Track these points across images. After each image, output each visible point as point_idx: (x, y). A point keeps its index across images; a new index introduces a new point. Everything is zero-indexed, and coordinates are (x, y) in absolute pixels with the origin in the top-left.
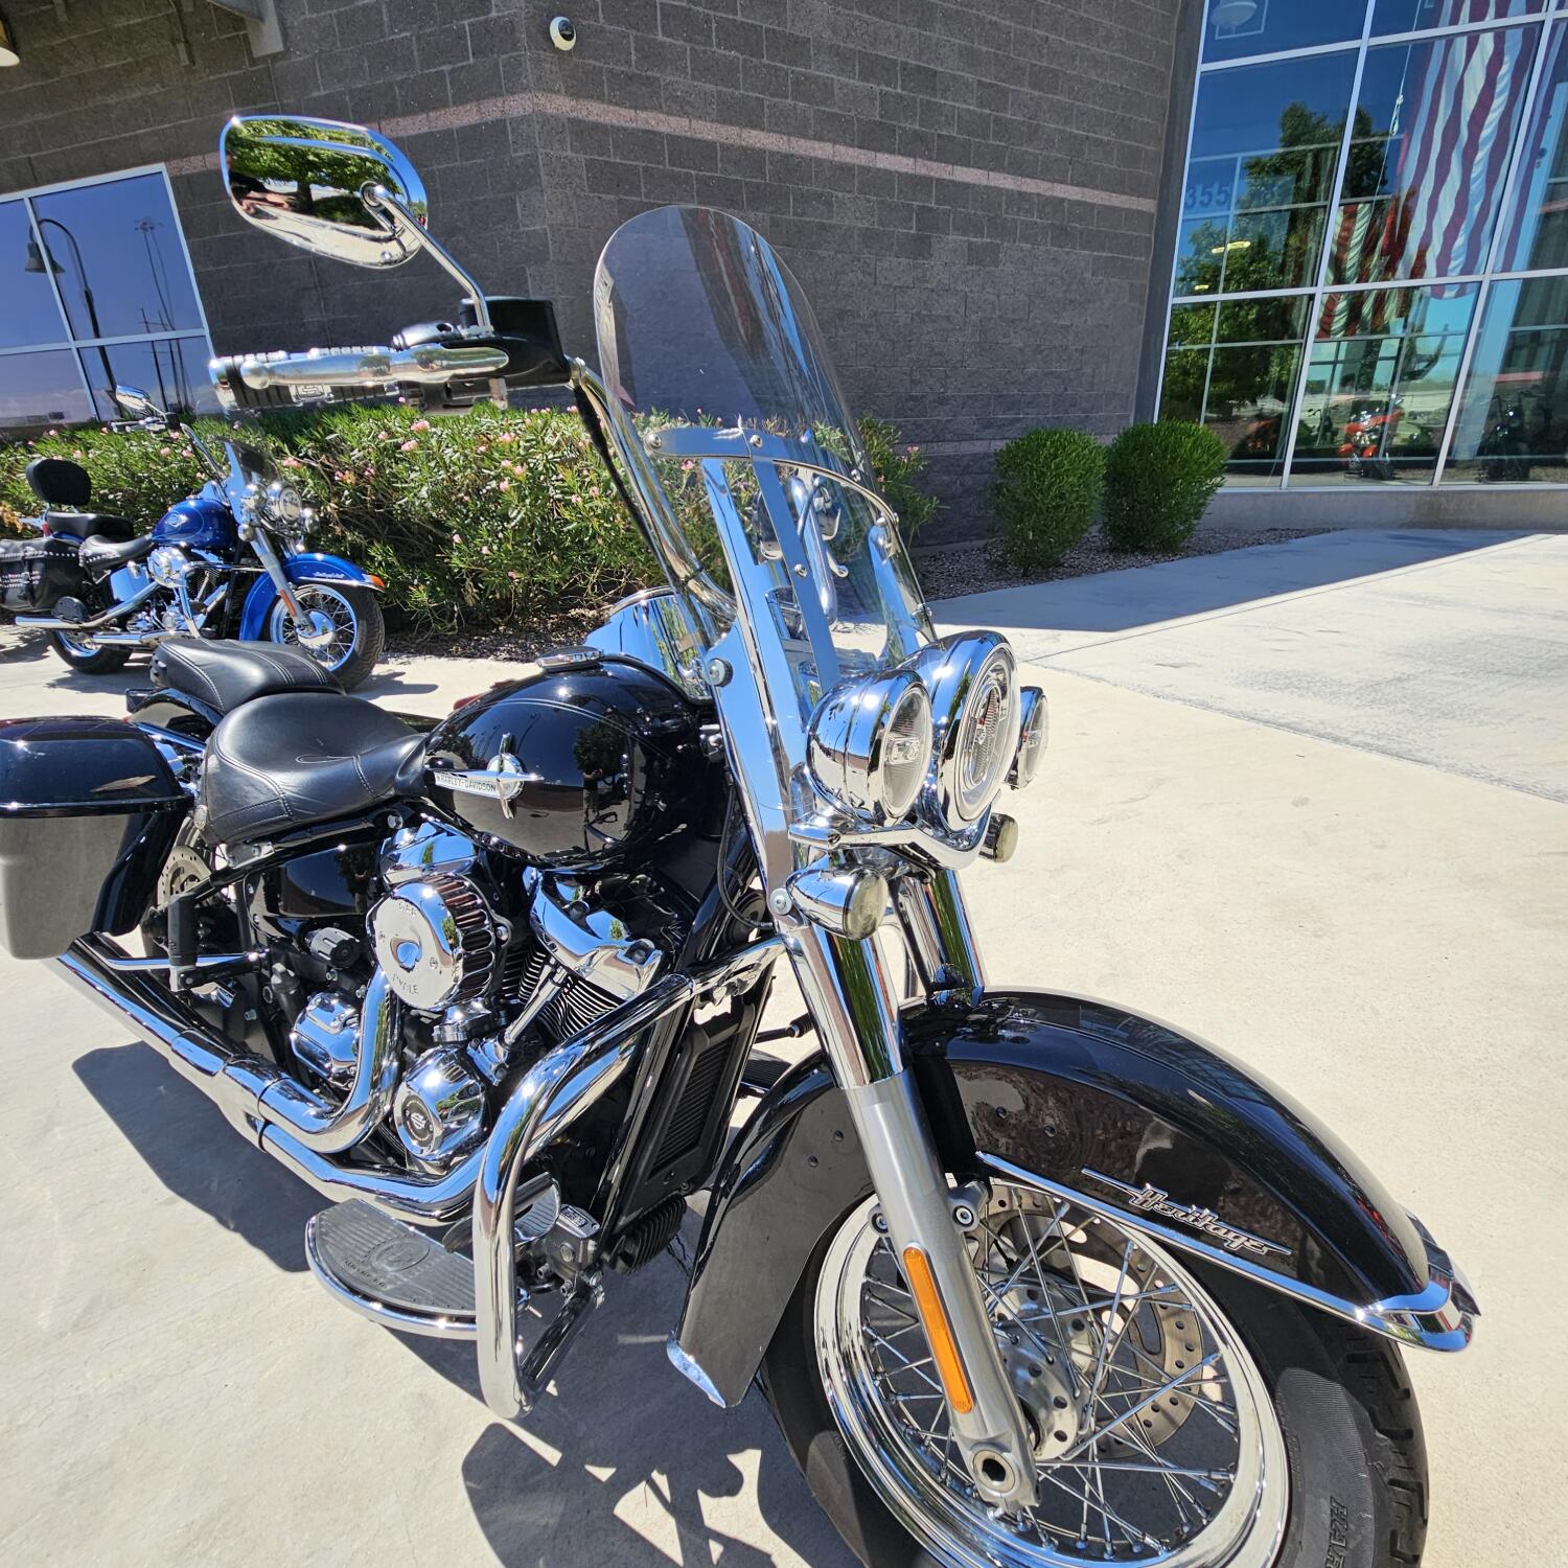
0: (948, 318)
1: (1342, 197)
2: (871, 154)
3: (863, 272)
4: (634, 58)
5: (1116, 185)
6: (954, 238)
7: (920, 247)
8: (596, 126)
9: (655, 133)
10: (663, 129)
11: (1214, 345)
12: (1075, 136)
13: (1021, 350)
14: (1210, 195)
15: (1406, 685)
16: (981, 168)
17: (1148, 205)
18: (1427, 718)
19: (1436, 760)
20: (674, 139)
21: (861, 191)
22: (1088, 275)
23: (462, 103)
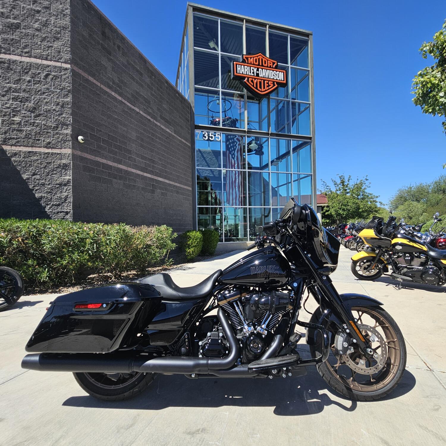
0: (158, 206)
2: (143, 173)
3: (142, 196)
4: (96, 147)
5: (186, 185)
6: (159, 190)
7: (153, 192)
8: (86, 158)
9: (99, 162)
10: (100, 161)
12: (178, 175)
13: (172, 214)
16: (163, 178)
17: (190, 189)
20: (103, 164)
21: (141, 179)
22: (182, 200)
23: (46, 147)
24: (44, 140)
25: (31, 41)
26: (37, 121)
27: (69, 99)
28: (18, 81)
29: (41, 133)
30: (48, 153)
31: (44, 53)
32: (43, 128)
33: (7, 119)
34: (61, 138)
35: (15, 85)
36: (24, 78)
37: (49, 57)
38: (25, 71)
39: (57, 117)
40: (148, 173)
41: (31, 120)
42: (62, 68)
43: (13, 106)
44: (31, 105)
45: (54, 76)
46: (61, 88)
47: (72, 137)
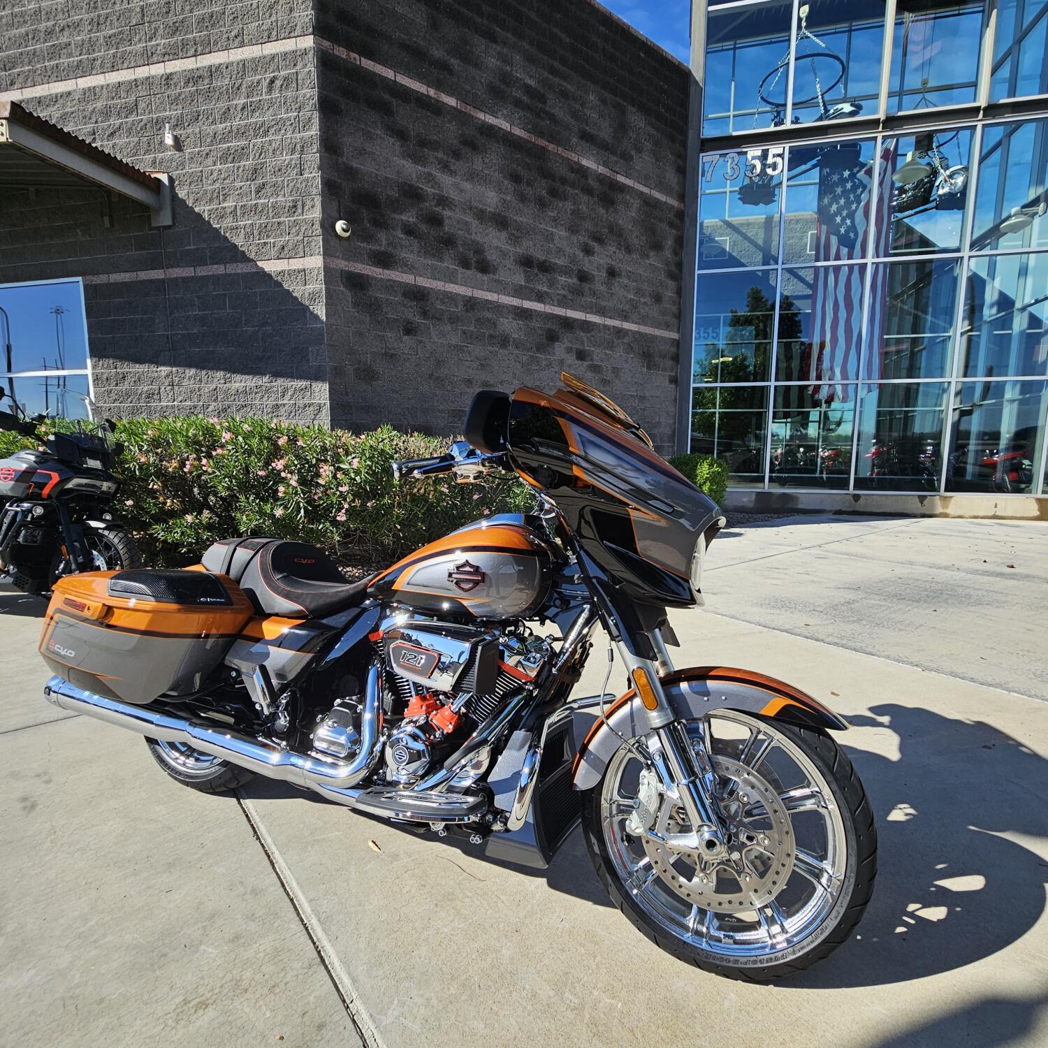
1: (779, 338)
2: (520, 301)
4: (384, 243)
5: (657, 325)
6: (567, 345)
7: (548, 349)
8: (359, 275)
9: (394, 281)
10: (398, 279)
11: (717, 410)
12: (633, 300)
14: (708, 334)
15: (853, 606)
16: (583, 312)
17: (675, 336)
18: (868, 626)
19: (878, 653)
20: (405, 285)
21: (513, 319)
22: (645, 370)
23: (278, 258)
24: (274, 243)
25: (241, 5)
26: (262, 201)
27: (314, 131)
28: (226, 115)
29: (269, 228)
30: (283, 272)
31: (264, 27)
32: (271, 215)
33: (216, 207)
34: (301, 234)
35: (223, 125)
36: (235, 102)
37: (274, 33)
38: (237, 85)
39: (293, 184)
40: (535, 301)
41: (251, 200)
42: (298, 53)
43: (223, 176)
44: (248, 163)
45: (286, 79)
46: (297, 106)
47: (321, 228)
